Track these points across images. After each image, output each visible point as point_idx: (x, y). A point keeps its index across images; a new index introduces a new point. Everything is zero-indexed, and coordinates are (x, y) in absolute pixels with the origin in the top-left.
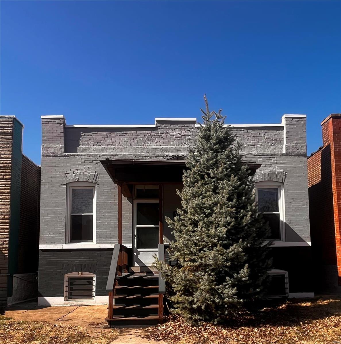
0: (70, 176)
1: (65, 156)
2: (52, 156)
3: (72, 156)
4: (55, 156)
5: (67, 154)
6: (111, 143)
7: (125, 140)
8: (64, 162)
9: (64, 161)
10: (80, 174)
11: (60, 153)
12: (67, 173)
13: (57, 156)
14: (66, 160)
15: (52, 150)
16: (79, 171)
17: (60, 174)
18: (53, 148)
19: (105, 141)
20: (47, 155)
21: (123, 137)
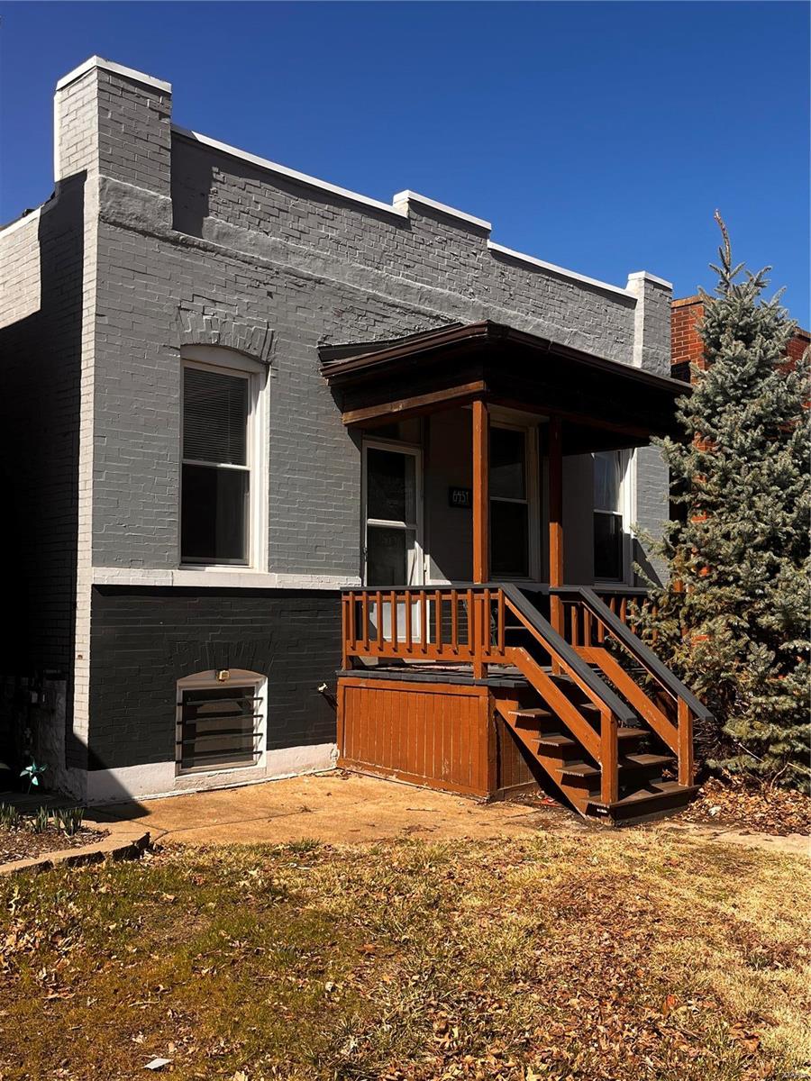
0: (191, 319)
1: (175, 242)
2: (134, 230)
3: (198, 247)
4: (144, 233)
5: (183, 236)
6: (298, 234)
7: (334, 234)
8: (171, 262)
9: (171, 258)
10: (225, 322)
11: (163, 227)
12: (185, 309)
13: (151, 235)
14: (177, 256)
15: (135, 207)
16: (220, 309)
17: (161, 307)
18: (137, 197)
19: (279, 221)
20: (118, 220)
21: (328, 222)
